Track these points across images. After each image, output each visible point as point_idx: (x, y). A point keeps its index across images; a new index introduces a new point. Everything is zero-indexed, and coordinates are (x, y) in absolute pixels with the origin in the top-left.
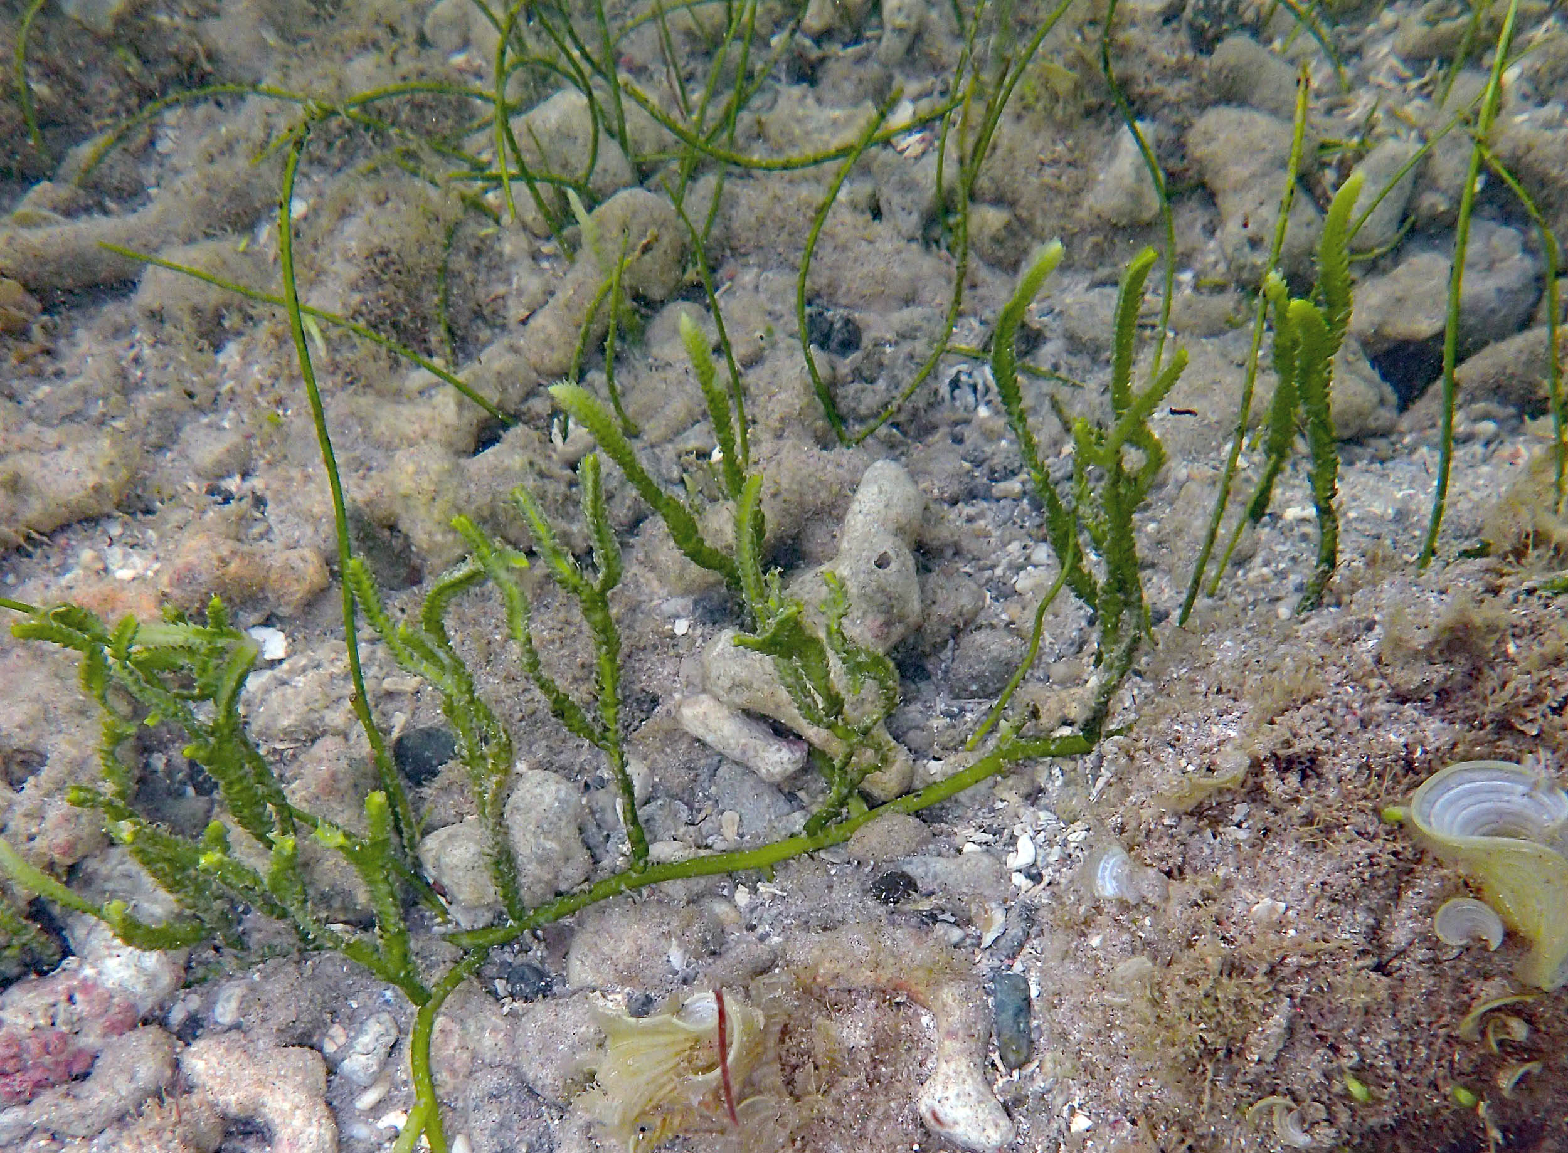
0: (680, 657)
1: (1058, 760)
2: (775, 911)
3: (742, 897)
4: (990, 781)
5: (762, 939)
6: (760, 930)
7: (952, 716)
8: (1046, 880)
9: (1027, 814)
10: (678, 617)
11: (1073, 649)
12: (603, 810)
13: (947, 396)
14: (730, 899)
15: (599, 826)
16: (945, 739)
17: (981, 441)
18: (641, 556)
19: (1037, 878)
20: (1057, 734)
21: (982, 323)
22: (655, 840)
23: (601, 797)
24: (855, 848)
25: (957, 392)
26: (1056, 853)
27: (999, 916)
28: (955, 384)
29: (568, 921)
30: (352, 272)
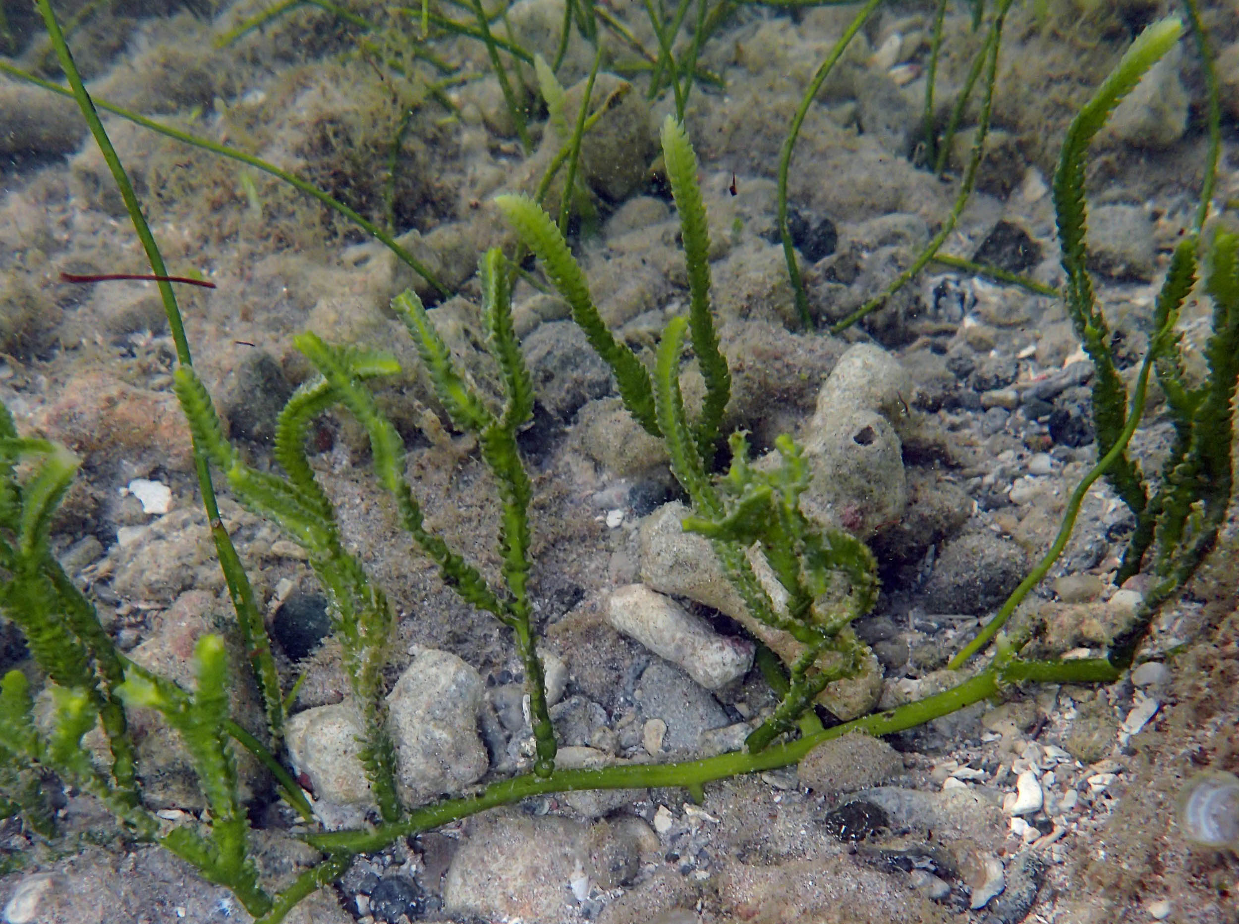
0: (610, 551)
1: (1067, 689)
2: (703, 841)
3: (663, 821)
4: (977, 708)
5: (685, 871)
6: (683, 862)
7: (931, 632)
8: (1058, 830)
9: (1028, 748)
10: (612, 508)
11: (1087, 563)
12: (507, 706)
13: (931, 305)
14: (649, 823)
15: (502, 725)
16: (922, 655)
17: (968, 350)
18: (576, 444)
19: (1046, 827)
20: (1070, 656)
21: (971, 237)
22: (565, 744)
23: (506, 692)
24: (807, 772)
25: (943, 300)
26: (1070, 798)
27: (994, 870)
28: (941, 292)
29: (451, 831)
30: (298, 138)
